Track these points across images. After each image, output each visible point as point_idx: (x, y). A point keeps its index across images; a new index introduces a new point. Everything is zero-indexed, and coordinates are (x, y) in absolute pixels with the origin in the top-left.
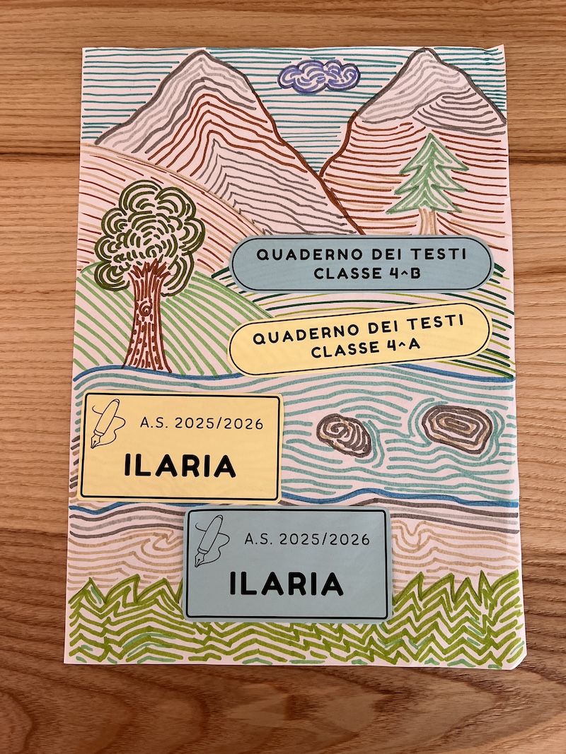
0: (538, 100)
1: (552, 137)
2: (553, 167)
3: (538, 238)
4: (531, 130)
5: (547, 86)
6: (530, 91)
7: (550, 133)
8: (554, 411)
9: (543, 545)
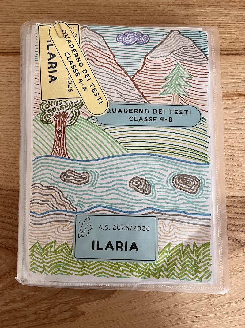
0: (228, 31)
1: (233, 45)
2: (233, 57)
3: (228, 83)
4: (226, 43)
5: (232, 26)
6: (226, 28)
7: (233, 44)
8: (232, 146)
9: (228, 193)
